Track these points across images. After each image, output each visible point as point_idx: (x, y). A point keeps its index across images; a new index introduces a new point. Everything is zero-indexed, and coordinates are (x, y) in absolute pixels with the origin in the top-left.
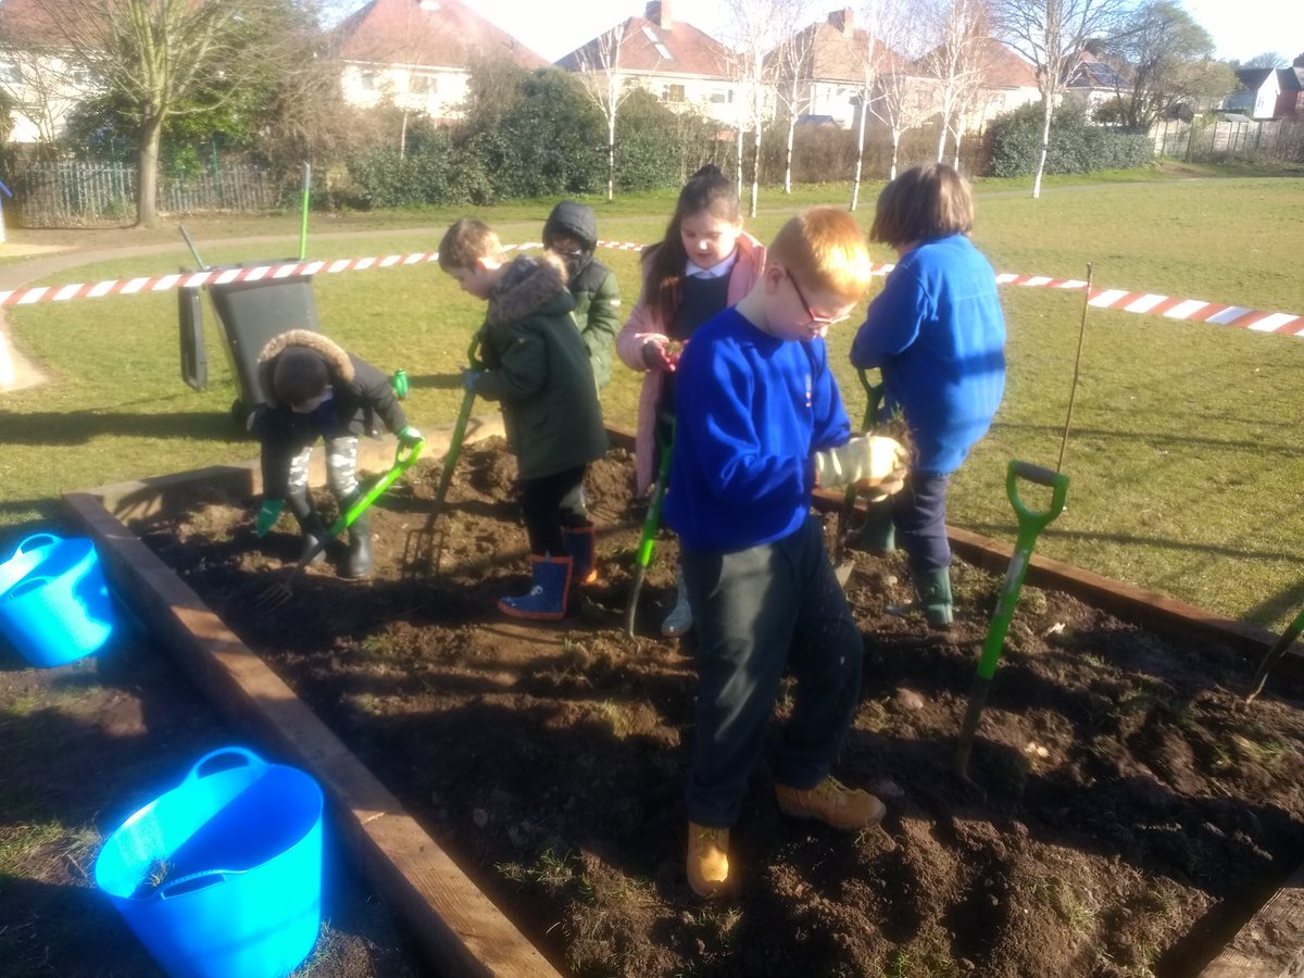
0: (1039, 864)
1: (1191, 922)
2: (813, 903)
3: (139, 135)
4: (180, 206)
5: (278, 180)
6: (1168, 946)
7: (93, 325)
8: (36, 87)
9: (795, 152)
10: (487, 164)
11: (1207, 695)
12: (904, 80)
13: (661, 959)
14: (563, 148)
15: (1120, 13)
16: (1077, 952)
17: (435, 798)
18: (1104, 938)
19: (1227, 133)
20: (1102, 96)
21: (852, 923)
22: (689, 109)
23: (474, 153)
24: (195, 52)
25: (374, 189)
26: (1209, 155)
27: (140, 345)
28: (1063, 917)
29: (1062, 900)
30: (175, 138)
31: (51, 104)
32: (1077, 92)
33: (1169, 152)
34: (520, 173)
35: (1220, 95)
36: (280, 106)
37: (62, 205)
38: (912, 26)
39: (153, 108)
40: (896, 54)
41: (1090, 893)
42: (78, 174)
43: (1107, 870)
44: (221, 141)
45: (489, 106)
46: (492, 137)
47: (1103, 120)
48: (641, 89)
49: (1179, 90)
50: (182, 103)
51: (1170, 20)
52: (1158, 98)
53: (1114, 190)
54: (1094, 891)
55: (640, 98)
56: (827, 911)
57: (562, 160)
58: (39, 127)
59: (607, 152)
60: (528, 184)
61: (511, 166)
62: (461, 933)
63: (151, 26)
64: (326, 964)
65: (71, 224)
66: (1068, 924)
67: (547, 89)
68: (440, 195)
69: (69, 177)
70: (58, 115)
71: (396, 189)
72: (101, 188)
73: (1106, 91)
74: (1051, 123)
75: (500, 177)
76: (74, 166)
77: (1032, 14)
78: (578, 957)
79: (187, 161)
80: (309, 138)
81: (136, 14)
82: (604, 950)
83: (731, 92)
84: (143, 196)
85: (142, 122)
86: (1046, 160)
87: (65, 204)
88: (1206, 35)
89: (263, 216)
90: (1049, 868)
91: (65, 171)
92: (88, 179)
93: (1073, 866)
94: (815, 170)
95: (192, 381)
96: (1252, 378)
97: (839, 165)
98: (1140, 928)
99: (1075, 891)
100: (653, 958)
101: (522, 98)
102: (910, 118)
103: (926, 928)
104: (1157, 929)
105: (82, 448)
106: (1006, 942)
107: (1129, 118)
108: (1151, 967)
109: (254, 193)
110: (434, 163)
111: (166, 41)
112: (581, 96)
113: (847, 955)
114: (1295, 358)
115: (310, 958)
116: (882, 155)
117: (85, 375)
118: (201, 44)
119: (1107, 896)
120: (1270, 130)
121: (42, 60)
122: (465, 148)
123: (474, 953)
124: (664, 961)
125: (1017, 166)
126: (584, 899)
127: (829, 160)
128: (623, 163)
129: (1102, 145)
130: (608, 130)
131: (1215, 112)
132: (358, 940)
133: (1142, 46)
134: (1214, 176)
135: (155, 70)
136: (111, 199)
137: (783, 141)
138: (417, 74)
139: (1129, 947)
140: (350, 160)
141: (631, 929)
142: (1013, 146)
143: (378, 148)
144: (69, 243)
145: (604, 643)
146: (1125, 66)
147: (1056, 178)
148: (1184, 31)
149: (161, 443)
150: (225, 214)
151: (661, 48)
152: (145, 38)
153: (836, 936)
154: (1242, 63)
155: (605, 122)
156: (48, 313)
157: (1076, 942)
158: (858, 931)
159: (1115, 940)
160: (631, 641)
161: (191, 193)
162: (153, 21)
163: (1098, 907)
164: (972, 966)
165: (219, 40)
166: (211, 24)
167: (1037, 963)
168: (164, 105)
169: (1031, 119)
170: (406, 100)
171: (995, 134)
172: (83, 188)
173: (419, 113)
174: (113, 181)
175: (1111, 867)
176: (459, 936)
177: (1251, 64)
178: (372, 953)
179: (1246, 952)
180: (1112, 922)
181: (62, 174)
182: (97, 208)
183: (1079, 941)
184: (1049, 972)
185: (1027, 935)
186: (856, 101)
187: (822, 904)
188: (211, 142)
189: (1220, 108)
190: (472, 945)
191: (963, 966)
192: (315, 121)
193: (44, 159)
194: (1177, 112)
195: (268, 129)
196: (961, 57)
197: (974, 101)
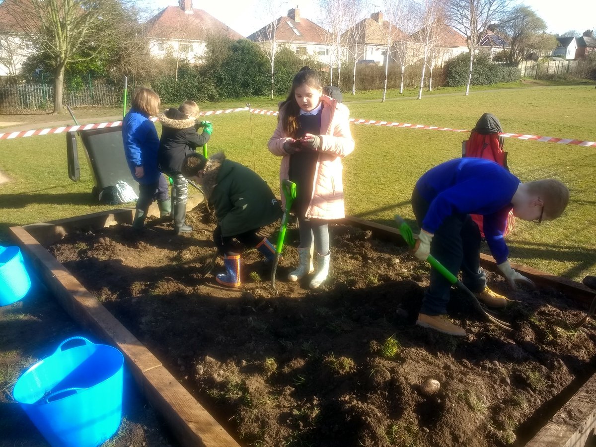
0: (461, 384)
1: (533, 411)
2: (353, 403)
3: (55, 72)
4: (74, 104)
5: (119, 91)
6: (522, 422)
7: (31, 156)
8: (7, 50)
9: (357, 76)
10: (216, 83)
11: (543, 309)
12: (406, 44)
13: (282, 431)
14: (250, 76)
15: (503, 12)
16: (478, 424)
17: (179, 362)
18: (491, 418)
19: (553, 66)
20: (497, 50)
21: (371, 412)
22: (308, 57)
23: (210, 78)
24: (80, 33)
25: (164, 95)
26: (546, 76)
27: (52, 164)
28: (471, 408)
29: (470, 400)
30: (71, 73)
31: (14, 58)
32: (485, 48)
33: (528, 75)
34: (231, 87)
35: (550, 49)
36: (120, 58)
37: (20, 104)
38: (409, 18)
39: (61, 59)
40: (402, 31)
41: (485, 397)
42: (27, 90)
43: (493, 387)
44: (93, 74)
45: (216, 57)
46: (218, 71)
47: (497, 61)
48: (286, 48)
49: (532, 47)
50: (74, 56)
51: (526, 15)
52: (522, 51)
53: (503, 92)
54: (487, 396)
55: (285, 52)
56: (360, 406)
57: (250, 81)
58: (9, 69)
59: (271, 77)
60: (235, 92)
61: (227, 84)
62: (187, 421)
63: (60, 21)
64: (123, 437)
65: (24, 113)
66: (474, 412)
67: (243, 49)
68: (194, 97)
69: (23, 91)
70: (18, 63)
71: (174, 95)
72: (38, 96)
73: (499, 48)
74: (473, 62)
75: (221, 89)
76: (25, 86)
77: (463, 13)
78: (243, 431)
79: (77, 83)
80: (133, 72)
81: (53, 16)
82: (255, 428)
83: (327, 50)
84: (56, 99)
85: (56, 65)
86: (472, 79)
87: (21, 103)
88: (543, 22)
89: (112, 108)
90: (466, 386)
91: (21, 88)
92: (31, 92)
93: (476, 385)
94: (367, 84)
95: (73, 178)
96: (565, 172)
97: (377, 82)
98: (509, 413)
99: (477, 396)
100: (278, 431)
101: (232, 53)
102: (409, 60)
103: (406, 413)
104: (516, 414)
105: (22, 209)
106: (444, 419)
107: (509, 60)
108: (513, 431)
109: (108, 97)
110: (191, 83)
111: (67, 28)
112: (258, 52)
113: (368, 426)
114: (585, 162)
115: (116, 434)
116: (397, 78)
117: (26, 178)
118: (83, 29)
119: (493, 399)
120: (573, 65)
121: (10, 38)
122: (205, 75)
123: (193, 430)
124: (284, 432)
125: (459, 82)
126: (246, 405)
127: (373, 80)
128: (278, 82)
129: (497, 72)
130: (271, 67)
131: (548, 57)
132: (139, 425)
133: (514, 27)
134: (549, 85)
135: (62, 42)
136: (42, 101)
137: (351, 71)
138: (182, 43)
139: (503, 422)
140: (152, 82)
141: (269, 418)
142: (457, 73)
143: (165, 76)
144: (22, 121)
145: (261, 290)
146: (506, 36)
147: (476, 87)
148: (533, 20)
149: (59, 207)
150: (95, 107)
151: (295, 31)
152: (57, 26)
153: (363, 418)
154: (560, 35)
155: (269, 63)
156: (10, 151)
157: (478, 419)
158: (374, 415)
159: (497, 419)
160: (274, 290)
161: (79, 98)
162: (61, 20)
163: (488, 404)
164: (428, 431)
165: (91, 28)
166: (88, 20)
167: (459, 429)
168: (66, 57)
169: (464, 60)
170: (177, 55)
171: (448, 68)
172: (29, 96)
173: (184, 60)
174: (43, 93)
175: (495, 385)
176: (186, 422)
177: (564, 35)
178: (145, 431)
179: (558, 423)
180: (495, 410)
181: (20, 90)
182: (36, 105)
183: (479, 419)
184: (464, 433)
185: (454, 416)
186: (384, 53)
187: (358, 403)
188: (88, 74)
189: (551, 55)
190: (191, 426)
191: (423, 431)
192: (136, 64)
193: (11, 83)
194: (531, 57)
195: (115, 69)
196: (431, 32)
197: (439, 53)
